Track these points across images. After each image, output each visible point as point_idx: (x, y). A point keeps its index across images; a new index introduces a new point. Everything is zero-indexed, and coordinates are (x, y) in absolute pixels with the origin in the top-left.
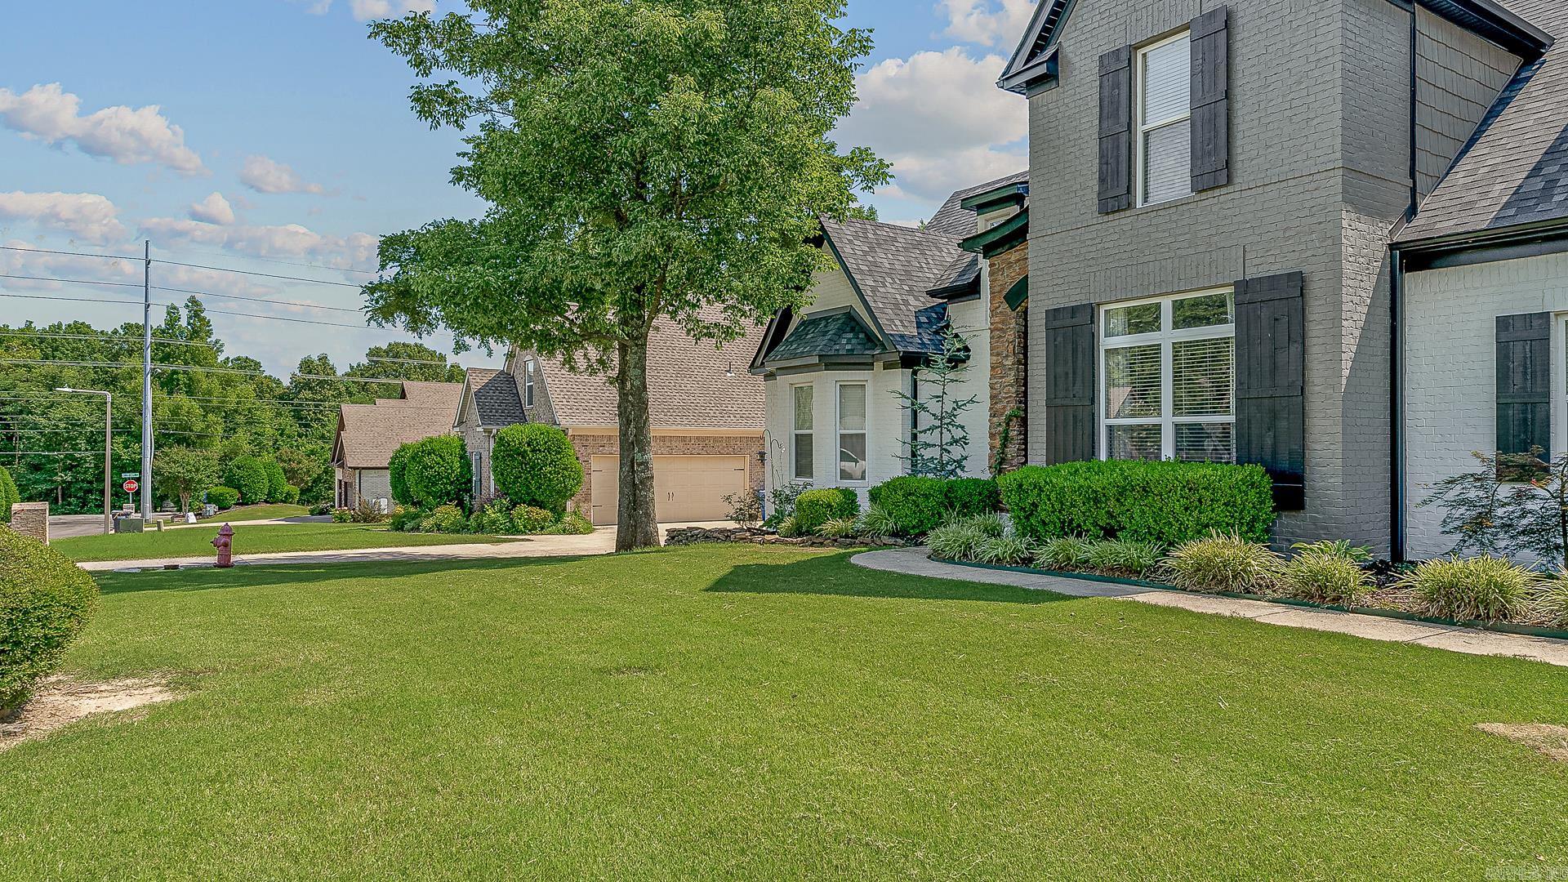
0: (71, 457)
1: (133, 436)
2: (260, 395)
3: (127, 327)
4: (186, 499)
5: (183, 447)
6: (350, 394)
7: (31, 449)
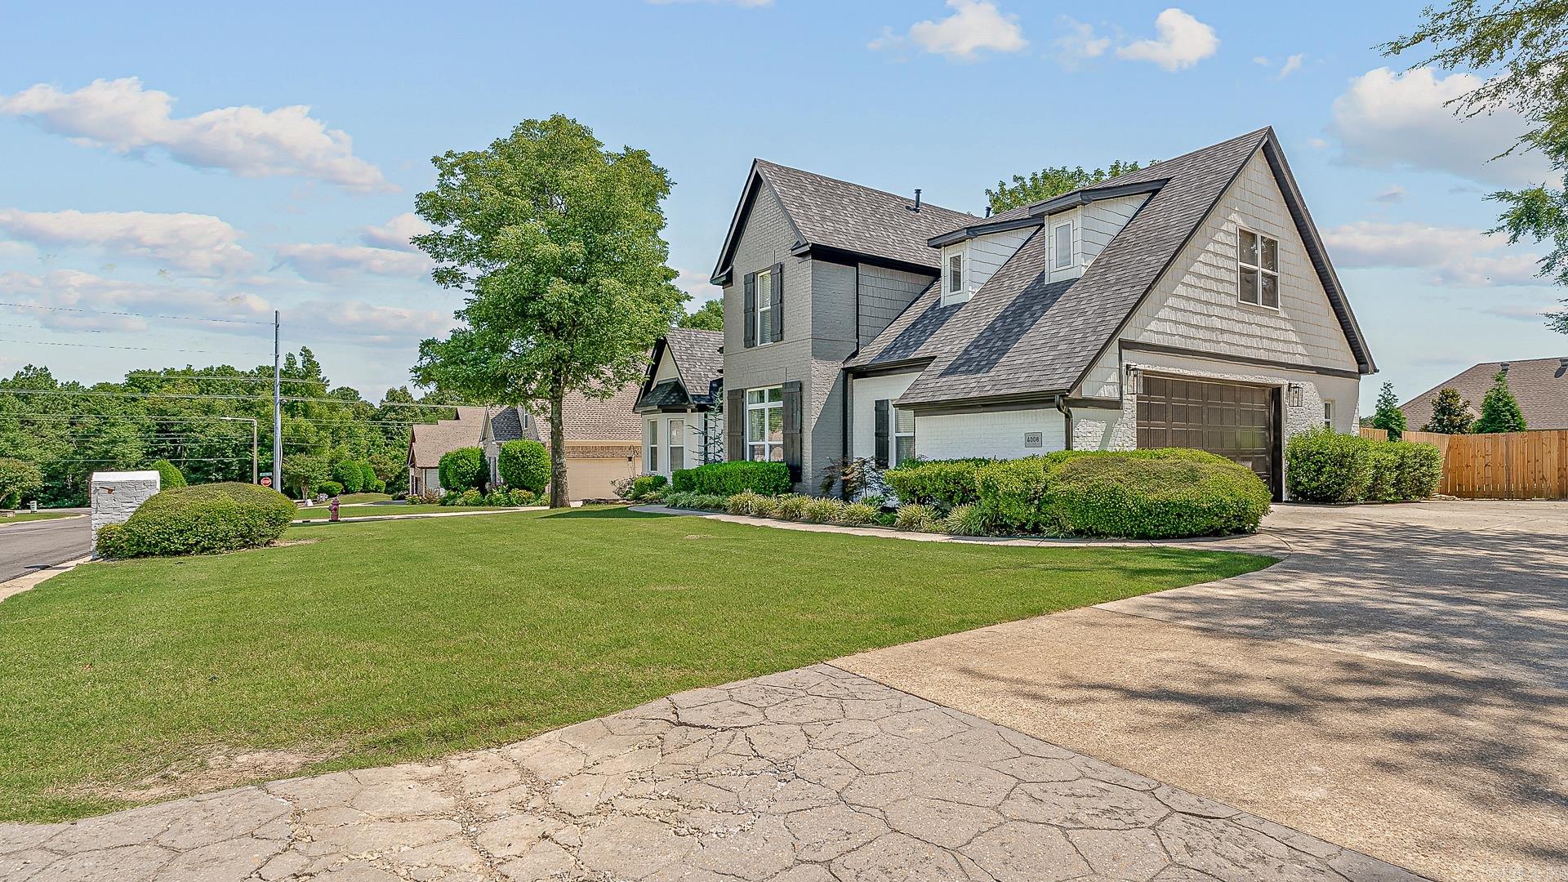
0: (222, 462)
1: (266, 447)
2: (357, 416)
3: (260, 369)
4: (305, 490)
5: (303, 455)
6: (424, 414)
7: (192, 457)
